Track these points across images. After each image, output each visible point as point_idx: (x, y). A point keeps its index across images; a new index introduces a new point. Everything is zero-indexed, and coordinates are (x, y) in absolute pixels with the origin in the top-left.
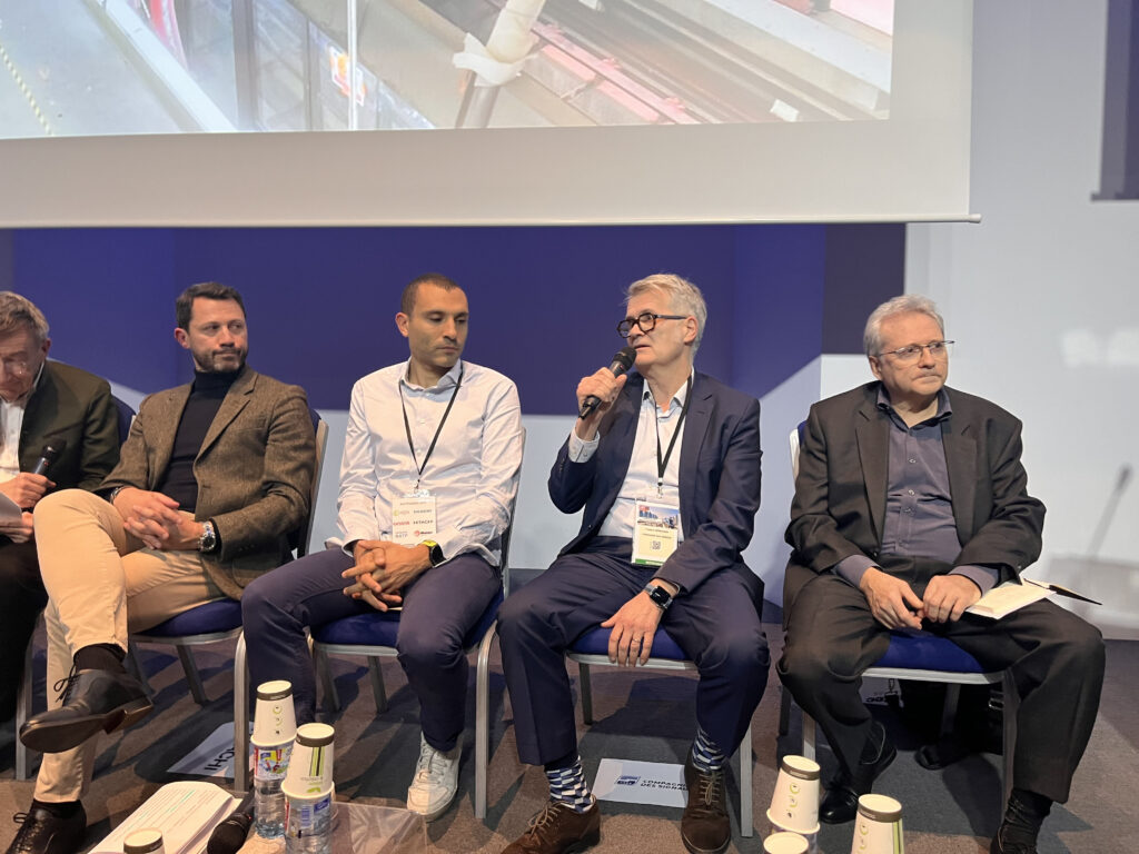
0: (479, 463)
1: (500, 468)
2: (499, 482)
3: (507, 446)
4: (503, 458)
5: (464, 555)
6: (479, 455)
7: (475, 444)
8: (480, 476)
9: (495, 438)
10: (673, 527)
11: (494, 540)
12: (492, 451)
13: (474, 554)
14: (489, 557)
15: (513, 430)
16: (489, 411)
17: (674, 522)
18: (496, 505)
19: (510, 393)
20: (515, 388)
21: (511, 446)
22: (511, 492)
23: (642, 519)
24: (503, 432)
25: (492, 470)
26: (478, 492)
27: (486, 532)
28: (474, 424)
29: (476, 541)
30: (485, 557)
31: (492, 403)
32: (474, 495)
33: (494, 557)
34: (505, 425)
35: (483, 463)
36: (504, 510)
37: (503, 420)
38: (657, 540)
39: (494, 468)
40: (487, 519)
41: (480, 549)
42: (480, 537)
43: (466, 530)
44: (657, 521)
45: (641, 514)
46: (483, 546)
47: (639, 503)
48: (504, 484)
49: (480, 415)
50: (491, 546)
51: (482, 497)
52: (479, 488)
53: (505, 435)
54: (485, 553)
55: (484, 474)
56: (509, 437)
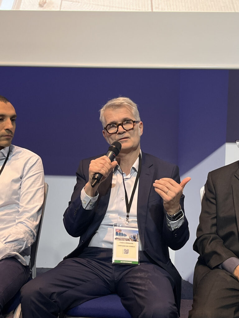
0: (18, 204)
1: (30, 206)
2: (29, 215)
3: (35, 194)
4: (32, 201)
5: (6, 259)
6: (18, 199)
7: (16, 193)
8: (18, 211)
9: (28, 189)
10: (135, 241)
11: (26, 250)
12: (26, 197)
13: (12, 258)
14: (22, 260)
15: (39, 184)
16: (25, 173)
17: (136, 238)
18: (27, 229)
19: (38, 163)
20: (40, 160)
21: (37, 194)
22: (36, 221)
23: (117, 236)
24: (33, 185)
25: (25, 208)
26: (17, 221)
27: (20, 245)
28: (15, 181)
29: (14, 251)
30: (19, 260)
31: (27, 168)
32: (15, 223)
33: (26, 260)
34: (34, 181)
35: (21, 204)
36: (32, 231)
37: (33, 179)
38: (127, 248)
39: (27, 206)
40: (21, 237)
41: (16, 255)
42: (17, 248)
43: (8, 244)
44: (126, 237)
45: (117, 234)
46: (18, 254)
47: (115, 228)
48: (32, 216)
49: (19, 176)
50: (24, 253)
51: (19, 224)
52: (18, 219)
53: (34, 187)
54: (19, 258)
55: (21, 210)
56: (37, 188)
